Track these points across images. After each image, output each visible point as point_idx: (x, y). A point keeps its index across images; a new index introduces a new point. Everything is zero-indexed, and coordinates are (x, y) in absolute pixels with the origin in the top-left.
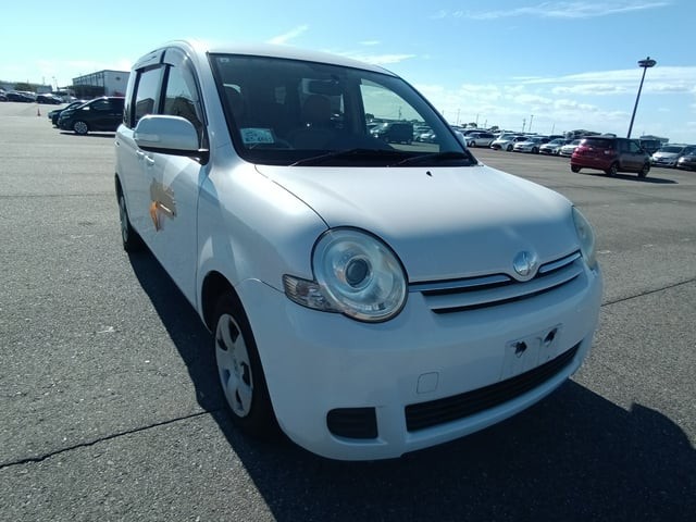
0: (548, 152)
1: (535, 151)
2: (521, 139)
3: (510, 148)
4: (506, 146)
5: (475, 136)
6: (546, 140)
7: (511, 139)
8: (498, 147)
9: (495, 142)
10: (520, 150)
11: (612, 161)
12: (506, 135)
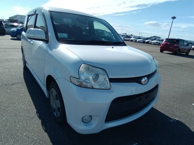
0: (148, 43)
1: (144, 42)
2: (139, 38)
3: (136, 41)
4: (135, 40)
5: (125, 37)
6: (147, 39)
7: (136, 38)
8: (132, 41)
9: (131, 39)
10: (139, 42)
11: (178, 49)
12: (134, 37)
